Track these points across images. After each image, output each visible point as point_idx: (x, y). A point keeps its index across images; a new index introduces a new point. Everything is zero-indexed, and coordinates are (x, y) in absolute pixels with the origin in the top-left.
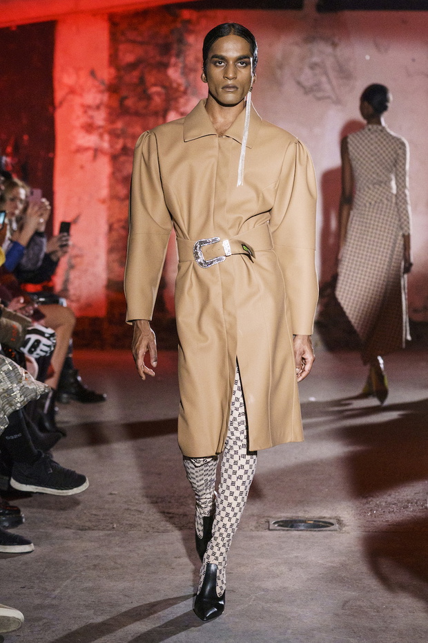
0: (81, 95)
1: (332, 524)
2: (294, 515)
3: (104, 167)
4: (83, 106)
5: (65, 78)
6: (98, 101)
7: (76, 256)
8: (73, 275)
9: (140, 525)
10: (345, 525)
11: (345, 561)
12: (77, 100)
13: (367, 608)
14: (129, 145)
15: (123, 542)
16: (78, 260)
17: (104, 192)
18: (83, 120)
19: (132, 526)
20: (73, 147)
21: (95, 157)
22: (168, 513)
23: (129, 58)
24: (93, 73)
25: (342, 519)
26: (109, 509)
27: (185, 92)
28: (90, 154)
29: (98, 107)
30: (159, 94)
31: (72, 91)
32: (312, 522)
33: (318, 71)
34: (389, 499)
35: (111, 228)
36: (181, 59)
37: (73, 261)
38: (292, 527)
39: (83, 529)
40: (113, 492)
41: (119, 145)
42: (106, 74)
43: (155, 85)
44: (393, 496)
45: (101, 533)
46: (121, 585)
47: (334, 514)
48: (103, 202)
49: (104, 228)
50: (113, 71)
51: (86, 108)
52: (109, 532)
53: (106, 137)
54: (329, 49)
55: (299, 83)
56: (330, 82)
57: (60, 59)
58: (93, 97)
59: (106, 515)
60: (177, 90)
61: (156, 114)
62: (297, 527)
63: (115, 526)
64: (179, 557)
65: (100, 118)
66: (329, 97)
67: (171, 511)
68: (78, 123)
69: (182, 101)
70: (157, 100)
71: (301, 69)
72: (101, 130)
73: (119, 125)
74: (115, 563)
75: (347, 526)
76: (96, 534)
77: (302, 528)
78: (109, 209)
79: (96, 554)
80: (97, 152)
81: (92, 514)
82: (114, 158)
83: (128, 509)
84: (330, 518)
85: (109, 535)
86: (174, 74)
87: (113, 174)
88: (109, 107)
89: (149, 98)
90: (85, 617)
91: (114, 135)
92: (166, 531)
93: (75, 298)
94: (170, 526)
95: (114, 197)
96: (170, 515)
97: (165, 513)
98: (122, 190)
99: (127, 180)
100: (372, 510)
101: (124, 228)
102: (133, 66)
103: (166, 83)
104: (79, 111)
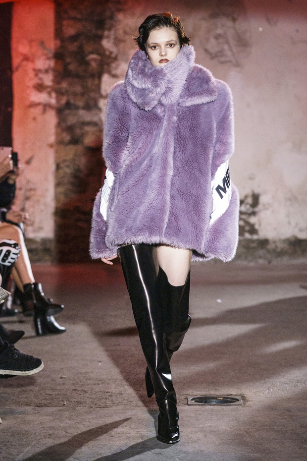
0: (33, 61)
1: (238, 400)
2: (207, 393)
3: (51, 119)
4: (34, 70)
5: (20, 48)
6: (46, 66)
7: (31, 190)
8: (28, 204)
9: (85, 402)
10: (248, 401)
11: (248, 429)
12: (30, 66)
14: (72, 101)
15: (72, 415)
16: (32, 192)
17: (52, 139)
18: (36, 81)
19: (79, 403)
20: (27, 103)
21: (44, 111)
22: (107, 392)
23: (70, 31)
24: (42, 43)
25: (245, 396)
26: (60, 390)
27: (116, 59)
28: (40, 108)
29: (47, 71)
30: (95, 60)
31: (26, 58)
32: (222, 398)
33: (221, 40)
34: (283, 380)
35: (58, 167)
36: (112, 32)
37: (28, 194)
38: (205, 402)
39: (40, 406)
40: (63, 376)
41: (64, 100)
42: (52, 45)
43: (92, 53)
44: (285, 377)
45: (55, 409)
47: (239, 392)
48: (51, 146)
49: (53, 167)
50: (58, 42)
51: (37, 72)
52: (61, 408)
53: (54, 95)
54: (230, 23)
55: (206, 51)
56: (231, 49)
57: (16, 33)
58: (42, 63)
59: (58, 394)
60: (109, 57)
61: (92, 76)
62: (209, 402)
63: (65, 403)
64: (117, 427)
65: (48, 80)
66: (230, 61)
67: (109, 391)
68: (30, 84)
69: (113, 65)
70: (94, 64)
71: (208, 40)
72: (49, 89)
73: (64, 85)
74: (66, 432)
75: (250, 401)
76: (50, 409)
77: (215, 403)
78: (56, 152)
79: (52, 425)
80: (46, 107)
81: (47, 394)
82: (60, 111)
83: (75, 390)
84: (236, 395)
85: (61, 410)
86: (107, 44)
87: (59, 125)
88: (54, 70)
89: (87, 64)
91: (60, 93)
92: (106, 407)
93: (29, 223)
94: (109, 403)
95: (60, 143)
96: (109, 394)
97: (104, 392)
98: (67, 137)
99: (70, 129)
100: (269, 389)
101: (68, 166)
102: (74, 38)
103: (101, 52)
104: (31, 74)
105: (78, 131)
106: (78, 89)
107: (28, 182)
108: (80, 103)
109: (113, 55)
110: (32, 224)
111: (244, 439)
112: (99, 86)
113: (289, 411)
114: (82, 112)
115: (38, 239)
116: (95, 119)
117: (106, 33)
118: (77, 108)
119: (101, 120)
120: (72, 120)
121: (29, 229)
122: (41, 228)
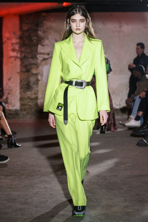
0: (11, 40)
3: (18, 62)
5: (6, 35)
6: (16, 42)
7: (10, 90)
8: (9, 96)
9: (25, 174)
10: (89, 173)
11: (88, 184)
12: (10, 42)
13: (94, 199)
14: (26, 55)
15: (19, 180)
17: (19, 70)
18: (12, 48)
19: (23, 175)
20: (9, 56)
21: (15, 60)
22: (34, 170)
23: (26, 28)
24: (14, 33)
25: (89, 171)
26: (16, 169)
27: (43, 39)
28: (13, 58)
29: (16, 44)
30: (35, 39)
31: (8, 39)
34: (104, 164)
35: (21, 81)
36: (42, 28)
37: (9, 92)
39: (7, 176)
40: (18, 164)
41: (23, 55)
42: (18, 33)
43: (34, 36)
44: (105, 164)
45: (13, 177)
46: (17, 193)
48: (18, 73)
49: (19, 81)
50: (21, 32)
51: (12, 44)
52: (15, 177)
53: (19, 53)
57: (4, 29)
58: (14, 41)
59: (15, 171)
60: (41, 38)
61: (34, 45)
63: (17, 175)
64: (36, 184)
65: (17, 47)
67: (35, 169)
68: (10, 49)
69: (43, 41)
70: (35, 41)
72: (17, 51)
73: (23, 49)
74: (16, 186)
76: (11, 177)
78: (20, 75)
79: (11, 183)
80: (16, 58)
81: (10, 171)
82: (21, 59)
83: (22, 169)
86: (40, 33)
87: (21, 65)
88: (20, 43)
89: (32, 41)
90: (5, 204)
91: (21, 52)
92: (33, 176)
93: (10, 103)
94: (34, 174)
95: (21, 72)
96: (35, 171)
97: (33, 170)
98: (24, 70)
99: (26, 66)
100: (98, 168)
101: (25, 81)
102: (27, 31)
103: (38, 36)
104: (10, 45)
105: (29, 67)
106: (29, 50)
107: (9, 87)
108: (30, 56)
109: (43, 37)
110: (11, 104)
111: (86, 188)
112: (37, 49)
113: (105, 177)
114: (30, 60)
115: (13, 110)
116: (36, 62)
117: (40, 29)
118: (28, 58)
119: (38, 63)
120: (26, 63)
121: (10, 106)
122: (14, 105)
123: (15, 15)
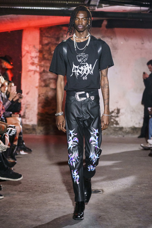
0: (30, 53)
1: (100, 192)
3: (37, 76)
5: (25, 48)
6: (36, 55)
7: (28, 105)
8: (27, 111)
9: (39, 191)
11: (102, 203)
12: (29, 55)
13: (107, 218)
14: (45, 70)
15: (32, 196)
17: (37, 84)
18: (31, 61)
19: (36, 191)
20: (28, 70)
21: (34, 73)
22: (48, 187)
23: (46, 42)
24: (34, 46)
25: (103, 190)
26: (30, 185)
28: (33, 72)
29: (36, 57)
31: (28, 52)
32: (94, 191)
35: (39, 96)
39: (20, 192)
40: (32, 180)
41: (42, 69)
42: (38, 47)
45: (26, 193)
46: (29, 210)
47: (101, 188)
48: (37, 87)
49: (37, 96)
50: (41, 46)
51: (32, 58)
52: (29, 193)
53: (38, 67)
54: (110, 40)
57: (24, 42)
58: (34, 54)
59: (29, 187)
63: (31, 191)
64: (50, 201)
65: (36, 61)
68: (29, 62)
72: (36, 65)
73: (43, 63)
74: (29, 202)
75: (105, 192)
76: (24, 193)
78: (39, 90)
79: (24, 200)
80: (35, 71)
81: (24, 187)
82: (41, 73)
83: (36, 186)
84: (100, 190)
87: (40, 79)
88: (39, 57)
90: (16, 220)
91: (41, 66)
92: (47, 193)
93: (27, 118)
94: (48, 191)
95: (40, 86)
96: (49, 188)
98: (43, 84)
99: (45, 81)
100: (113, 187)
101: (43, 96)
102: (47, 44)
104: (29, 58)
105: (48, 82)
106: (48, 65)
107: (27, 102)
110: (28, 119)
111: (100, 207)
114: (49, 74)
115: (31, 125)
116: (55, 77)
118: (47, 72)
120: (45, 77)
121: (27, 120)
122: (32, 120)
123: (35, 28)
